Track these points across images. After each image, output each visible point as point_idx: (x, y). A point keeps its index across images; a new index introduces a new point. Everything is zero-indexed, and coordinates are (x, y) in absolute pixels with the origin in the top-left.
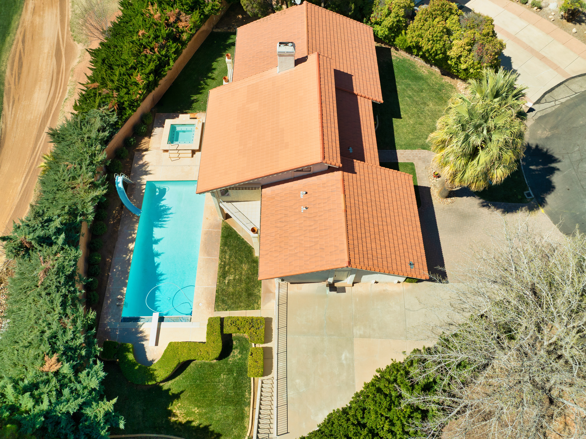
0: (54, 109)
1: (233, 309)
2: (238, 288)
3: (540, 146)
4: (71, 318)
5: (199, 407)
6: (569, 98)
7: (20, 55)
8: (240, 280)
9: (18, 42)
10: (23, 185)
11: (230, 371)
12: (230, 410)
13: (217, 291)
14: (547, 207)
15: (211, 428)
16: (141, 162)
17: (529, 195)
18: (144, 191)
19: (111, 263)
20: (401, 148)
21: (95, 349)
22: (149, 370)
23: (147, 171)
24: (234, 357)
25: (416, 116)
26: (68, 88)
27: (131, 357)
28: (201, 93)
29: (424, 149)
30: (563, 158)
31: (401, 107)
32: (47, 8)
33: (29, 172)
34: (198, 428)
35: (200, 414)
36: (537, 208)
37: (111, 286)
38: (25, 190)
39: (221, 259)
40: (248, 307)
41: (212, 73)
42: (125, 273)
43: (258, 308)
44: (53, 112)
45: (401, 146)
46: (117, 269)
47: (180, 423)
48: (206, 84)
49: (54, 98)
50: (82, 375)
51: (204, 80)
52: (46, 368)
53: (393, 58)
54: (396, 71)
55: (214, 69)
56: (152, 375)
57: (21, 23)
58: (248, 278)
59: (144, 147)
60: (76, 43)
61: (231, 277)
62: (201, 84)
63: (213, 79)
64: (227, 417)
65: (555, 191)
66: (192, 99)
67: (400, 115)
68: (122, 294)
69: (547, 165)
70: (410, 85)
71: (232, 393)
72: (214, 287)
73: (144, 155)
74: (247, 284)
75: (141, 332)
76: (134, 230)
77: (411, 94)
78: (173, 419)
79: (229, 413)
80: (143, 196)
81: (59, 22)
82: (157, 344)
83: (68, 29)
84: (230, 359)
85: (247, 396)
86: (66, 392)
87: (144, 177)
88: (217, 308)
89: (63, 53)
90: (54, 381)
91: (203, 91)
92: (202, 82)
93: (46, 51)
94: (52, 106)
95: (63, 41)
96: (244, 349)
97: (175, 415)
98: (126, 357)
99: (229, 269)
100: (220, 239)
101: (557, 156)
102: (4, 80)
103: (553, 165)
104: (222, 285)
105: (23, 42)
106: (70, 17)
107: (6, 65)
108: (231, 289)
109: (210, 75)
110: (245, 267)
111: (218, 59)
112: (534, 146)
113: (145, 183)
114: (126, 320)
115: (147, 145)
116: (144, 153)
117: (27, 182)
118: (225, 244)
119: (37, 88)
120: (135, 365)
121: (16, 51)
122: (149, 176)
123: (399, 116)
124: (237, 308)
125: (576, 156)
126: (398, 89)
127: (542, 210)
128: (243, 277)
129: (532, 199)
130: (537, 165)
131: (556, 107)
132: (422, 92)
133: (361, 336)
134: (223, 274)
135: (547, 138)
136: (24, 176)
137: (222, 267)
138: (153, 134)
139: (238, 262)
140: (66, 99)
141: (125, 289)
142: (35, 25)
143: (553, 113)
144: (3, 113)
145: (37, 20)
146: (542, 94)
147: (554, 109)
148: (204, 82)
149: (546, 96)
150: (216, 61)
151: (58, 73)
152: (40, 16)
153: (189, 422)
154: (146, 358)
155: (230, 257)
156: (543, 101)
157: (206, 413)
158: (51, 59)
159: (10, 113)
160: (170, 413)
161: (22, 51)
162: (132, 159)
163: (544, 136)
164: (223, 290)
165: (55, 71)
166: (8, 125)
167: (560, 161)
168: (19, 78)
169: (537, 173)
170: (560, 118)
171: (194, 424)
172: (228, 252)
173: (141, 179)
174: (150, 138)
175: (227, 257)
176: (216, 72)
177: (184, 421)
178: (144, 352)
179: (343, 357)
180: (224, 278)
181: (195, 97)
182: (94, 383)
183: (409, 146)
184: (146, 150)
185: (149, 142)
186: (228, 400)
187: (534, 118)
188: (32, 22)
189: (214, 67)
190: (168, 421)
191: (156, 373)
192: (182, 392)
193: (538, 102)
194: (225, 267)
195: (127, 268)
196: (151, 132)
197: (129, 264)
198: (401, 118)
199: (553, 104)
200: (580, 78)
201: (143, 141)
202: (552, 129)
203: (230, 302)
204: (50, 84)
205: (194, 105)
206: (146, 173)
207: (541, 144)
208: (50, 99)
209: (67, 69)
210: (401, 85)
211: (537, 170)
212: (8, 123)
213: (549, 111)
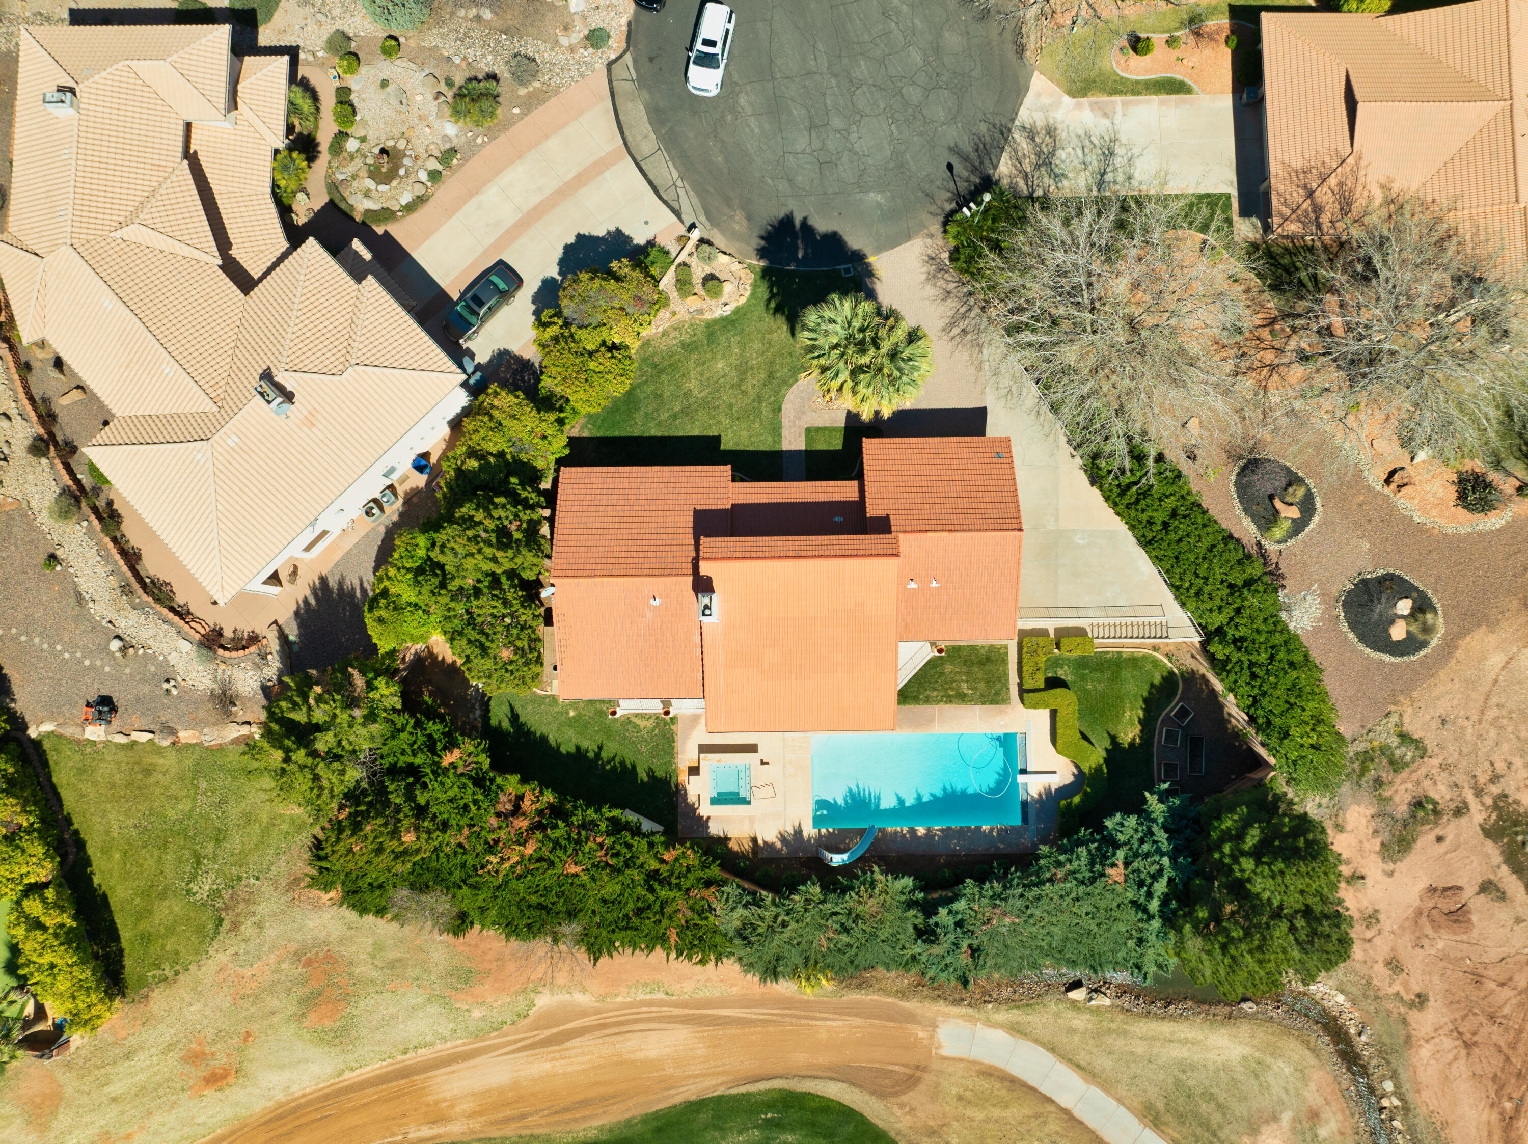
0: (686, 1011)
1: (1007, 681)
2: (980, 676)
3: (763, 233)
4: (1053, 871)
5: (1124, 712)
6: (670, 163)
7: (556, 1113)
8: (968, 674)
9: (527, 1127)
10: (831, 1020)
11: (1083, 678)
12: (1126, 674)
13: (984, 703)
14: (867, 250)
15: (1145, 694)
16: (779, 845)
17: (847, 271)
18: (831, 830)
19: (947, 856)
20: (780, 442)
21: (1085, 836)
22: (1090, 774)
23: (795, 831)
24: (1066, 675)
25: (713, 413)
26: (641, 997)
27: (1076, 799)
28: (634, 767)
29: (780, 409)
30: (786, 205)
31: (696, 433)
32: (430, 1098)
33: (807, 1018)
34: (1145, 710)
35: (1131, 710)
36: (868, 265)
37: (981, 847)
38: (840, 1014)
39: (937, 702)
40: (1004, 661)
41: (587, 751)
42: (962, 832)
43: (1006, 647)
44: (691, 1012)
45: (775, 442)
46: (955, 845)
47: (1142, 731)
48: (613, 758)
49: (660, 1019)
50: (1121, 838)
51: (603, 765)
52: (1121, 879)
53: (586, 434)
54: (617, 434)
55: (578, 748)
56: (1096, 769)
57: (474, 1137)
58: (965, 664)
59: (747, 846)
60: (531, 1012)
61: (965, 686)
62: (614, 768)
63: (600, 748)
64: (1133, 677)
65: (841, 232)
66: (646, 779)
67: (714, 437)
68: (992, 830)
69: (796, 233)
70: (647, 414)
71: (1107, 674)
72: (978, 709)
73: (765, 842)
74: (973, 663)
75: (1040, 795)
76: (896, 832)
77: (667, 415)
78: (1138, 740)
79: (1129, 675)
80: (839, 830)
81: (471, 1063)
82: (1055, 772)
83: (495, 1038)
84: (1069, 679)
85: (1110, 655)
86: (1146, 847)
87: (805, 834)
88: (1006, 701)
89: (555, 1030)
90: (1135, 865)
91: (628, 762)
92: (608, 767)
93: (548, 1066)
94: (678, 1016)
95: (524, 1039)
96: (1056, 663)
97: (1134, 739)
98: (1077, 806)
99: (952, 689)
100: (907, 706)
101: (782, 215)
102: (620, 1122)
103: (797, 223)
104: (976, 697)
105: (523, 1116)
106: (460, 1042)
107: (584, 1130)
108: (981, 685)
109: (591, 755)
110: (948, 668)
111: (553, 744)
112: (763, 243)
113: (817, 831)
114: (1025, 818)
115: (744, 842)
116: (760, 842)
117: (826, 1015)
118: (916, 700)
119: (639, 1055)
120: (1086, 793)
121: (548, 1124)
122: (803, 827)
123: (717, 439)
124: (1006, 674)
125: (783, 186)
126: (659, 434)
127: (872, 259)
128: (964, 669)
129: (855, 269)
130: (797, 248)
131: (688, 187)
132: (661, 395)
133: (1057, 520)
134: (962, 698)
135: (749, 218)
136: (815, 1023)
137: (949, 700)
138: (722, 835)
139: (943, 679)
140: (667, 994)
141: (984, 827)
142: (477, 1109)
143: (699, 195)
144: (693, 1098)
145: (464, 1107)
146: (660, 202)
147: (692, 193)
148: (609, 762)
149: (664, 197)
150: (559, 747)
151: (604, 1026)
152: (452, 1107)
153: (1140, 721)
154: (1071, 783)
155: (935, 689)
156: (675, 205)
157: (1131, 702)
158: (567, 1049)
159: (692, 1087)
160: (1132, 744)
161: (546, 1112)
162: (771, 861)
163: (745, 222)
164: (982, 695)
165: (597, 1034)
166: (720, 1081)
167: (792, 213)
168: (613, 1097)
169: (810, 250)
170: (712, 190)
171: (1141, 716)
172: (928, 693)
173: (809, 839)
174: (730, 839)
175: (935, 693)
176: (585, 744)
177: (1139, 727)
178: (1065, 786)
179: (1081, 542)
180: (965, 695)
181: (643, 775)
182: (1132, 820)
183: (776, 430)
184: (754, 840)
185: (738, 840)
186: (1115, 678)
187: (709, 227)
188: (472, 1115)
189: (572, 750)
190: (1140, 744)
191: (1094, 766)
192: (1108, 733)
193: (678, 214)
194: (950, 696)
195: (954, 831)
196: (719, 838)
197: (949, 828)
198: (719, 436)
199: (681, 192)
200: (627, 133)
201: (736, 848)
202: (730, 206)
203: (999, 686)
204: (628, 1035)
205: (660, 774)
206: (798, 832)
207: (757, 231)
208: (663, 1026)
209: (596, 1012)
210: (650, 428)
211: (805, 250)
212: (714, 1082)
213: (696, 201)
